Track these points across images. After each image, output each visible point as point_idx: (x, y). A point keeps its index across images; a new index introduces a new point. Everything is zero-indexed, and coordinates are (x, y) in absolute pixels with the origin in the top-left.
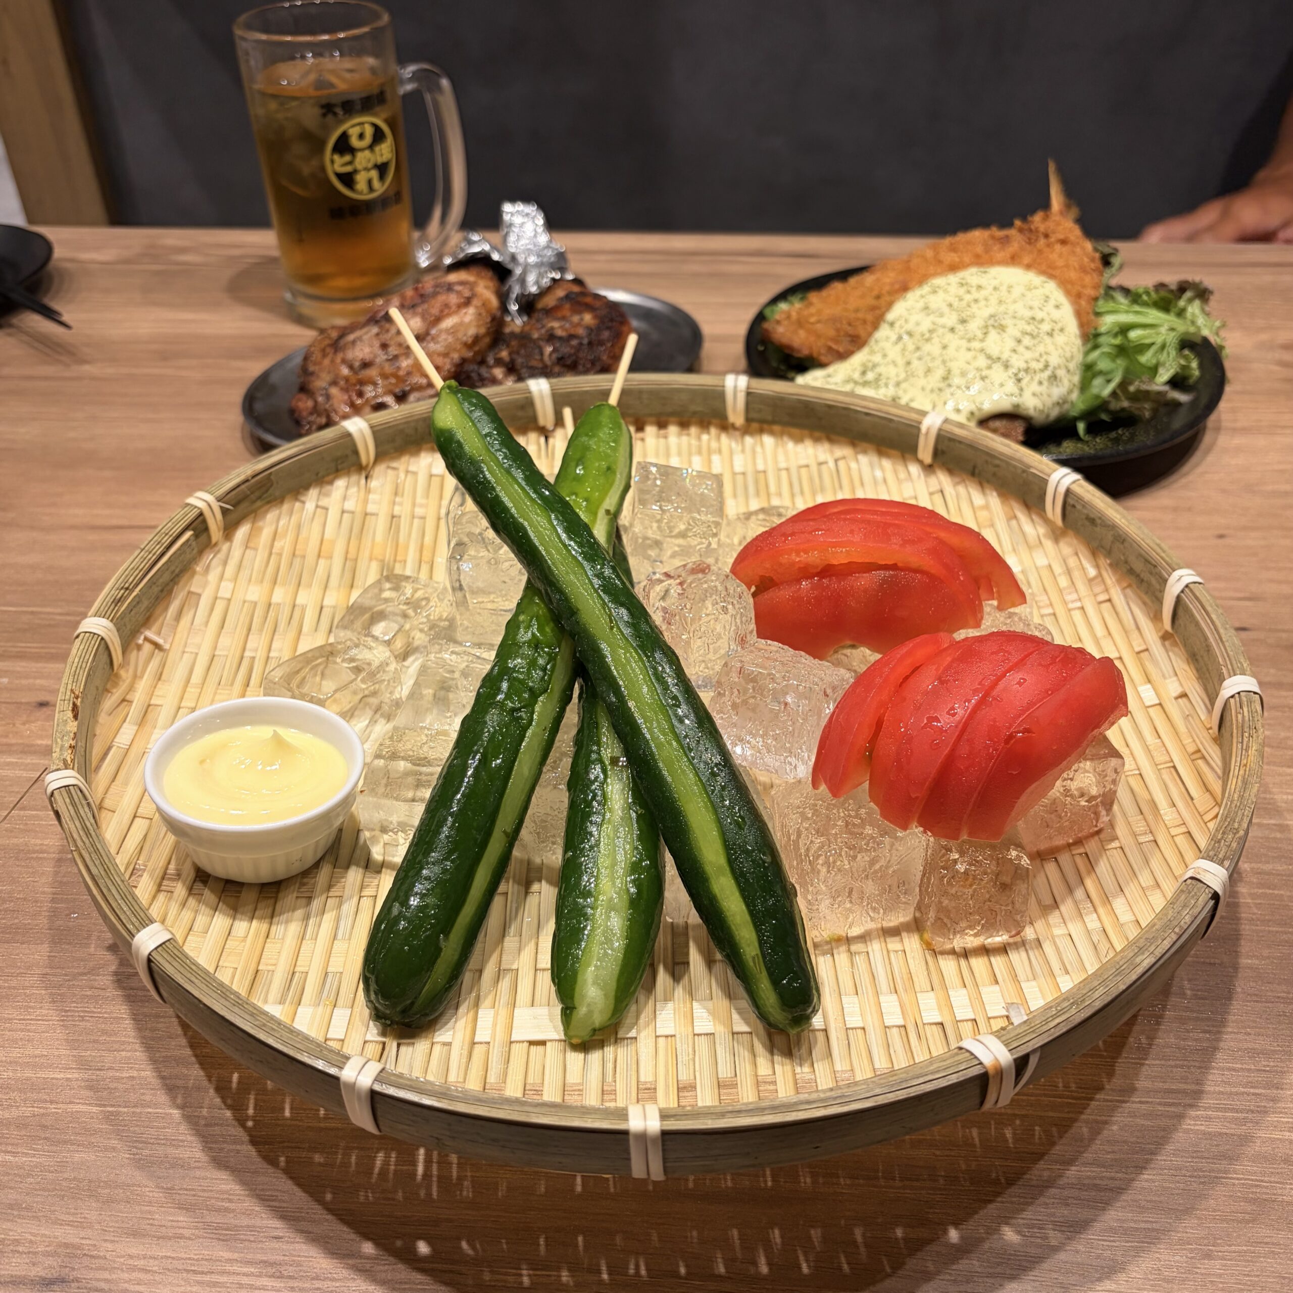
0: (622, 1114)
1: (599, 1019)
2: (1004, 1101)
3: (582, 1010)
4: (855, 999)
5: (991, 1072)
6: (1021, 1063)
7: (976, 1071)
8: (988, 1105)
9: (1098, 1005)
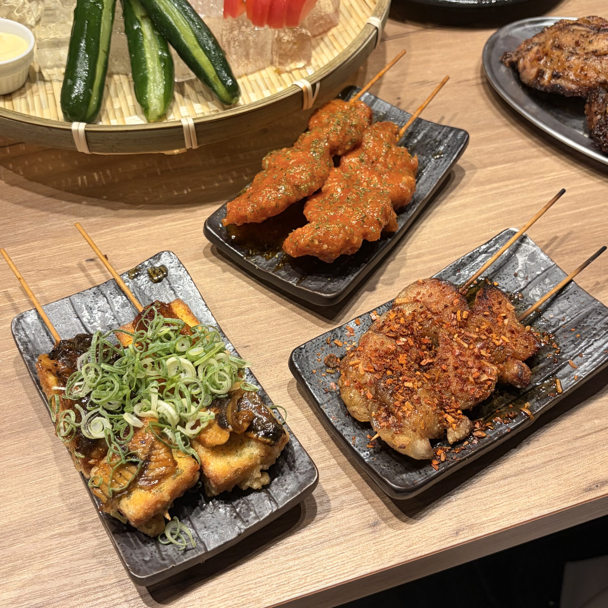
0: (180, 121)
1: (159, 111)
2: (311, 105)
3: (152, 108)
4: (253, 94)
5: (304, 90)
6: (314, 86)
7: (299, 90)
8: (305, 107)
9: (338, 65)
